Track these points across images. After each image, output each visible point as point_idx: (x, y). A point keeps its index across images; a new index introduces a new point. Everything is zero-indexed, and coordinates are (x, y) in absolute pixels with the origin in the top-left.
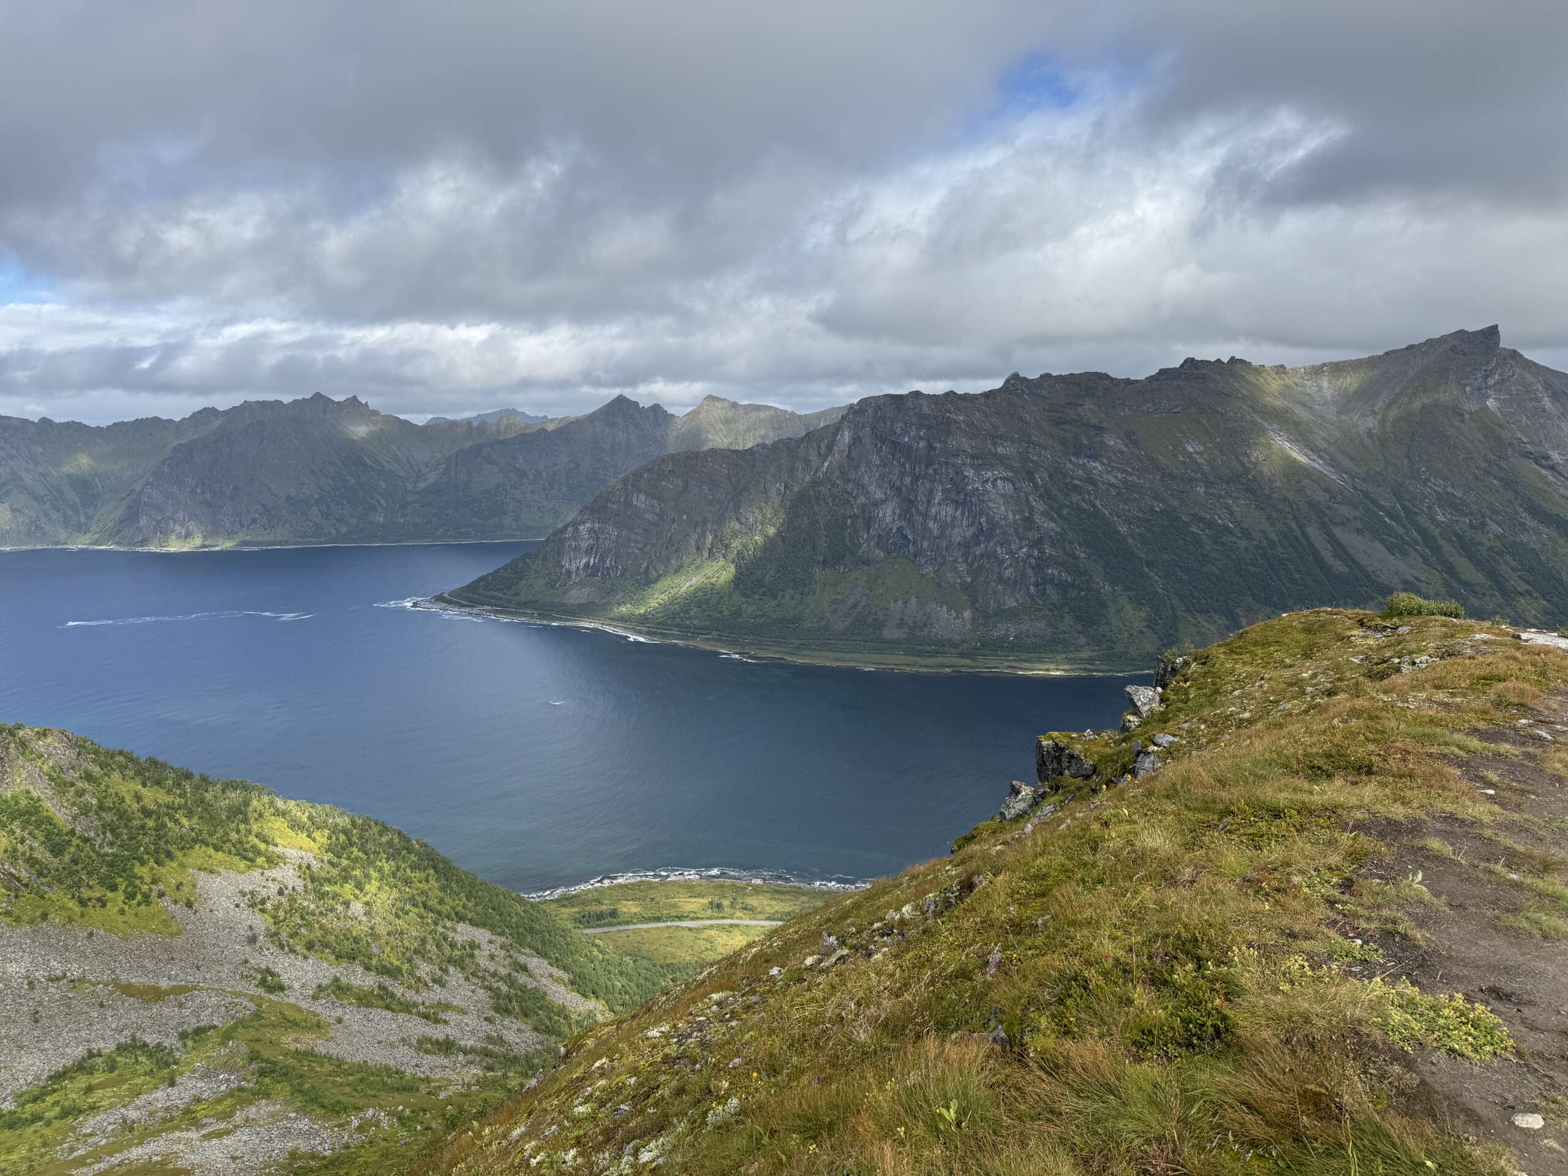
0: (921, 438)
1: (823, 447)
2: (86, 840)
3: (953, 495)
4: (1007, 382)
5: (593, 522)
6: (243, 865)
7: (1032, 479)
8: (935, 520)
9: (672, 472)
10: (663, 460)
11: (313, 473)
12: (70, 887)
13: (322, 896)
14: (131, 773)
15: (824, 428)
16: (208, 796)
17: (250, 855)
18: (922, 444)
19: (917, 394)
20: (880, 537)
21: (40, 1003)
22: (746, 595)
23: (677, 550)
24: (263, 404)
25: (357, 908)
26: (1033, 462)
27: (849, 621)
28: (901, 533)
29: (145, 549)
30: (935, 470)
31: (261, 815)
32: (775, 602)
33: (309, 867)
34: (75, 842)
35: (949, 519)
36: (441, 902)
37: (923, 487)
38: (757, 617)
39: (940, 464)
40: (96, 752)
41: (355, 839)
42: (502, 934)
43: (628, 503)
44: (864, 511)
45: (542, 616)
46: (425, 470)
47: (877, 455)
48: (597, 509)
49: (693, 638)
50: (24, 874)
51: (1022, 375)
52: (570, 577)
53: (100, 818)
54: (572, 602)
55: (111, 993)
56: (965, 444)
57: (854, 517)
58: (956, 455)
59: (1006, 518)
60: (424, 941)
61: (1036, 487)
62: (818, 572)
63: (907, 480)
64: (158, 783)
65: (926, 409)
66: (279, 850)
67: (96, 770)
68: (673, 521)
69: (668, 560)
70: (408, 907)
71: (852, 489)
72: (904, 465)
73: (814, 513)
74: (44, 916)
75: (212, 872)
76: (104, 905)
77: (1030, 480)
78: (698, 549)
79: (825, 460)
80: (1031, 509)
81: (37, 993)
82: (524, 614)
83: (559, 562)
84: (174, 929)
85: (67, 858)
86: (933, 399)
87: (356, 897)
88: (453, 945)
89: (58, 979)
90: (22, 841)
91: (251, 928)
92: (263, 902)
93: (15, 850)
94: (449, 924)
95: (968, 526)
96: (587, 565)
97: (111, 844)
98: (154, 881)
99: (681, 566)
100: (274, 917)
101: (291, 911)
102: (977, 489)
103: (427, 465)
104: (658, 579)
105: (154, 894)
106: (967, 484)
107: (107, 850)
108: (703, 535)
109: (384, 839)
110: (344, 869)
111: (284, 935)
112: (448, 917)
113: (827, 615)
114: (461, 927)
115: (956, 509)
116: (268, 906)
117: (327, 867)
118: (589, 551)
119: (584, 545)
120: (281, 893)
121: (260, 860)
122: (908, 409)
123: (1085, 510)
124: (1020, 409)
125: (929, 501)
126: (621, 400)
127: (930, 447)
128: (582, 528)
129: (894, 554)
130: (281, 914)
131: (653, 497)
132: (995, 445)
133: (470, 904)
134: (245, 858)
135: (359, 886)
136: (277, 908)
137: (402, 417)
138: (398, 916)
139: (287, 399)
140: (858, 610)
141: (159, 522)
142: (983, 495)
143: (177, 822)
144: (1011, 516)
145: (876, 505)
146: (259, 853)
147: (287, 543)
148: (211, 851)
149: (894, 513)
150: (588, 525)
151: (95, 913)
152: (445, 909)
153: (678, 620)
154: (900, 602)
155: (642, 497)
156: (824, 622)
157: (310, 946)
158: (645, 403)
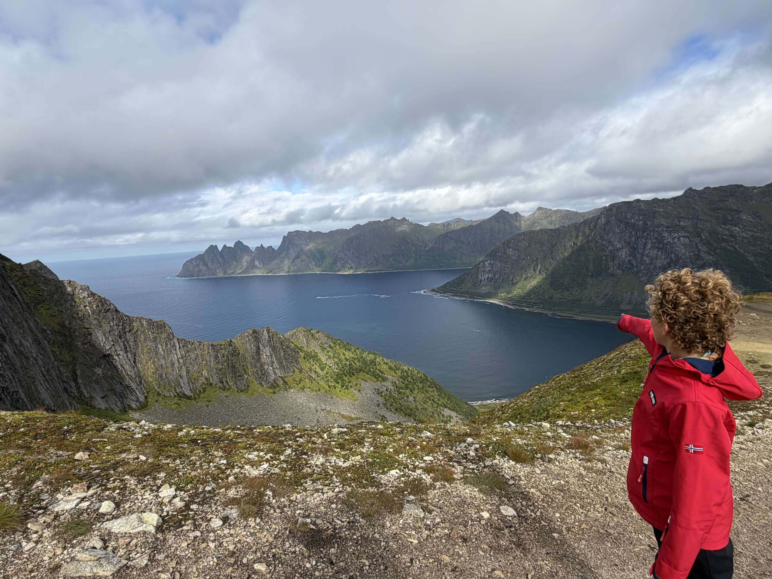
0: (640, 220)
1: (592, 226)
2: (330, 367)
3: (657, 245)
4: (686, 192)
5: (491, 260)
6: (375, 379)
7: (699, 236)
8: (647, 256)
9: (523, 239)
10: (520, 235)
11: (391, 245)
12: (326, 381)
13: (400, 393)
14: (342, 346)
15: (592, 218)
16: (364, 356)
17: (377, 377)
18: (641, 223)
19: (638, 201)
20: (619, 264)
21: (319, 417)
22: (555, 290)
23: (526, 271)
24: (374, 222)
25: (411, 398)
26: (700, 228)
27: (603, 301)
28: (630, 263)
29: (339, 273)
30: (647, 234)
31: (380, 363)
32: (569, 293)
33: (395, 382)
34: (327, 367)
35: (654, 256)
36: (439, 400)
37: (641, 242)
38: (560, 299)
39: (650, 231)
40: (332, 339)
41: (409, 374)
42: (460, 414)
43: (505, 253)
44: (611, 253)
45: (471, 297)
46: (428, 243)
47: (618, 228)
48: (492, 255)
49: (532, 307)
50: (313, 376)
51: (693, 188)
52: (481, 282)
53: (334, 360)
54: (482, 292)
55: (338, 417)
56: (663, 221)
57: (607, 256)
58: (659, 227)
59: (685, 254)
60: (433, 413)
61: (702, 240)
62: (589, 280)
63: (633, 239)
64: (350, 350)
65: (643, 207)
66: (386, 376)
67: (332, 345)
68: (524, 259)
69: (522, 275)
70: (428, 400)
71: (606, 244)
72: (631, 232)
73: (587, 255)
74: (319, 390)
75: (366, 381)
76: (335, 388)
77: (698, 237)
78: (534, 270)
79: (593, 231)
80: (699, 250)
81: (318, 414)
82: (464, 296)
83: (477, 276)
84: (355, 399)
85: (325, 372)
86: (646, 202)
87: (411, 395)
88: (443, 416)
89: (324, 410)
90: (313, 365)
91: (378, 401)
92: (381, 393)
93: (311, 368)
94: (442, 408)
95: (664, 259)
96: (488, 277)
97: (337, 369)
98: (349, 382)
99: (527, 278)
100: (385, 398)
101: (390, 396)
102: (670, 242)
103: (428, 241)
104: (517, 283)
105: (349, 386)
106: (664, 240)
107: (336, 370)
108: (537, 265)
109: (419, 376)
110: (406, 385)
111: (388, 405)
112: (441, 406)
113: (593, 298)
114: (446, 410)
115: (659, 251)
116: (383, 394)
117: (401, 383)
118: (489, 272)
119: (487, 270)
120: (387, 390)
121: (380, 379)
122: (634, 207)
123: (729, 250)
124: (693, 204)
125: (644, 248)
126: (502, 211)
127: (645, 224)
128: (486, 263)
129: (626, 272)
130: (387, 398)
131: (515, 250)
132: (679, 221)
133: (449, 402)
134: (375, 377)
135: (411, 391)
136: (386, 395)
137: (420, 224)
138: (424, 403)
139: (382, 220)
140: (608, 296)
141: (343, 264)
142: (673, 244)
143: (355, 363)
144: (688, 254)
145: (617, 250)
146: (380, 376)
147: (382, 270)
148: (365, 374)
149: (626, 254)
150: (489, 262)
151: (333, 390)
152: (440, 403)
153: (525, 300)
154: (629, 293)
155: (511, 250)
156: (591, 302)
157: (396, 410)
158: (512, 212)
